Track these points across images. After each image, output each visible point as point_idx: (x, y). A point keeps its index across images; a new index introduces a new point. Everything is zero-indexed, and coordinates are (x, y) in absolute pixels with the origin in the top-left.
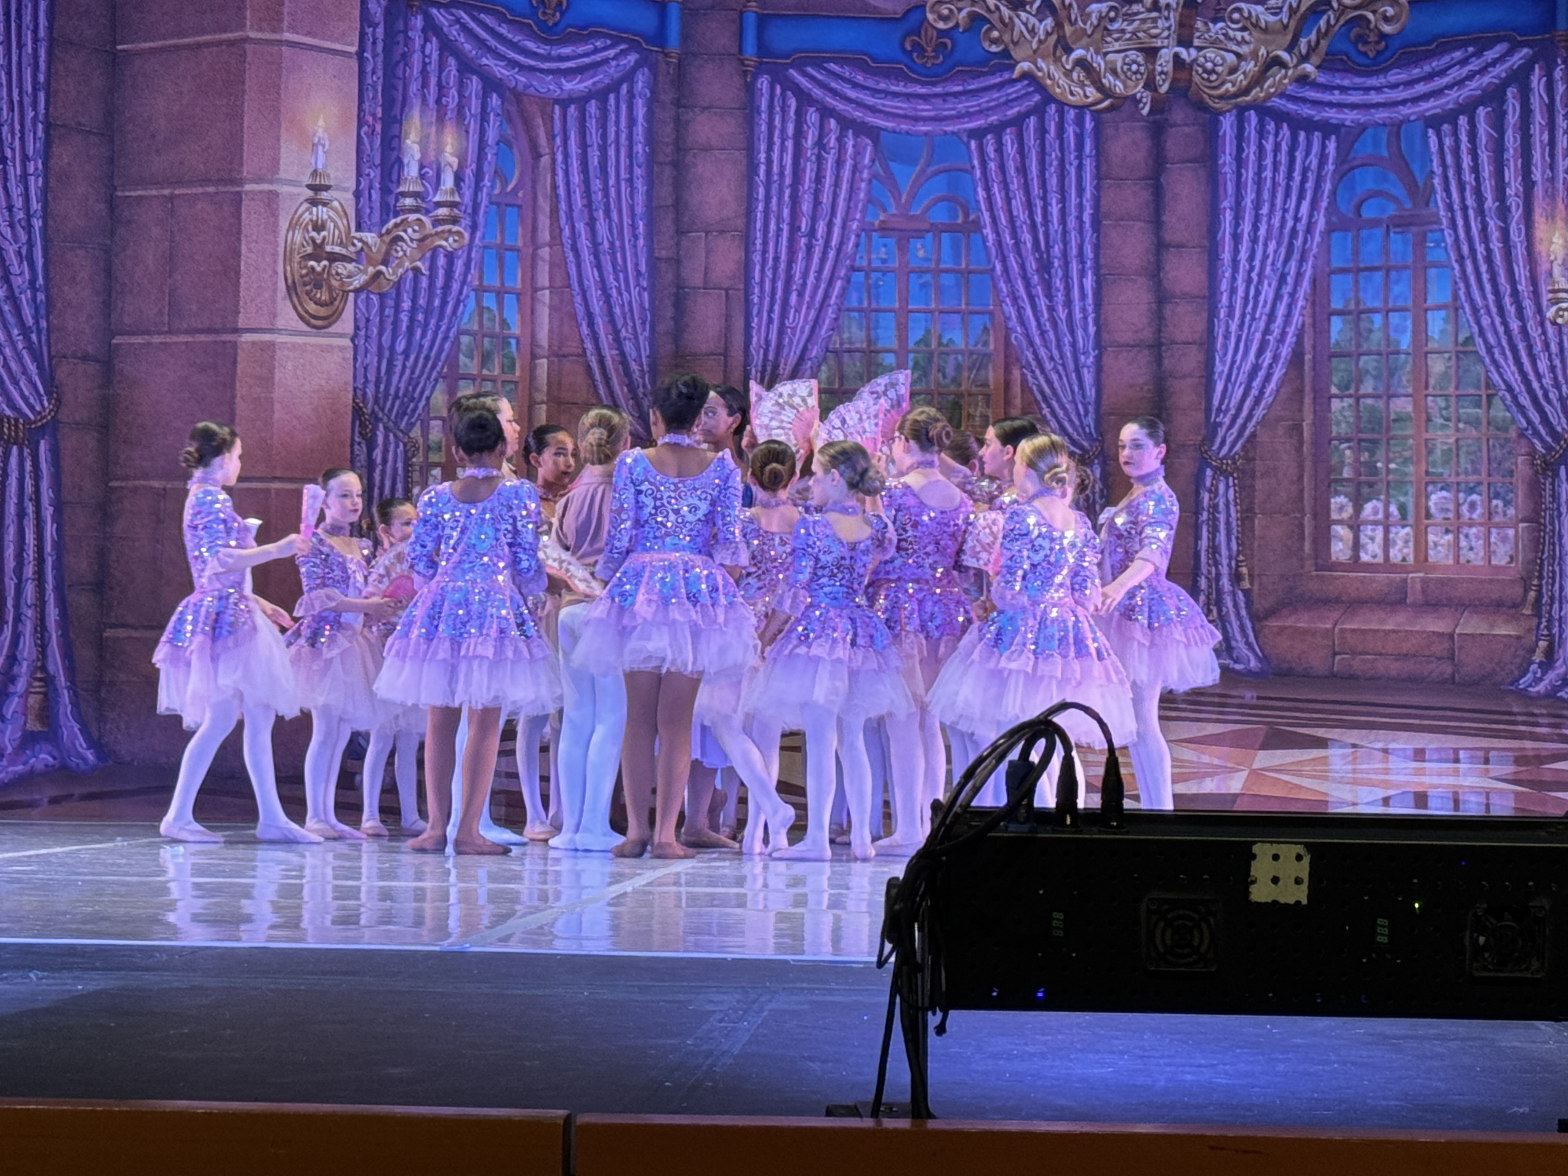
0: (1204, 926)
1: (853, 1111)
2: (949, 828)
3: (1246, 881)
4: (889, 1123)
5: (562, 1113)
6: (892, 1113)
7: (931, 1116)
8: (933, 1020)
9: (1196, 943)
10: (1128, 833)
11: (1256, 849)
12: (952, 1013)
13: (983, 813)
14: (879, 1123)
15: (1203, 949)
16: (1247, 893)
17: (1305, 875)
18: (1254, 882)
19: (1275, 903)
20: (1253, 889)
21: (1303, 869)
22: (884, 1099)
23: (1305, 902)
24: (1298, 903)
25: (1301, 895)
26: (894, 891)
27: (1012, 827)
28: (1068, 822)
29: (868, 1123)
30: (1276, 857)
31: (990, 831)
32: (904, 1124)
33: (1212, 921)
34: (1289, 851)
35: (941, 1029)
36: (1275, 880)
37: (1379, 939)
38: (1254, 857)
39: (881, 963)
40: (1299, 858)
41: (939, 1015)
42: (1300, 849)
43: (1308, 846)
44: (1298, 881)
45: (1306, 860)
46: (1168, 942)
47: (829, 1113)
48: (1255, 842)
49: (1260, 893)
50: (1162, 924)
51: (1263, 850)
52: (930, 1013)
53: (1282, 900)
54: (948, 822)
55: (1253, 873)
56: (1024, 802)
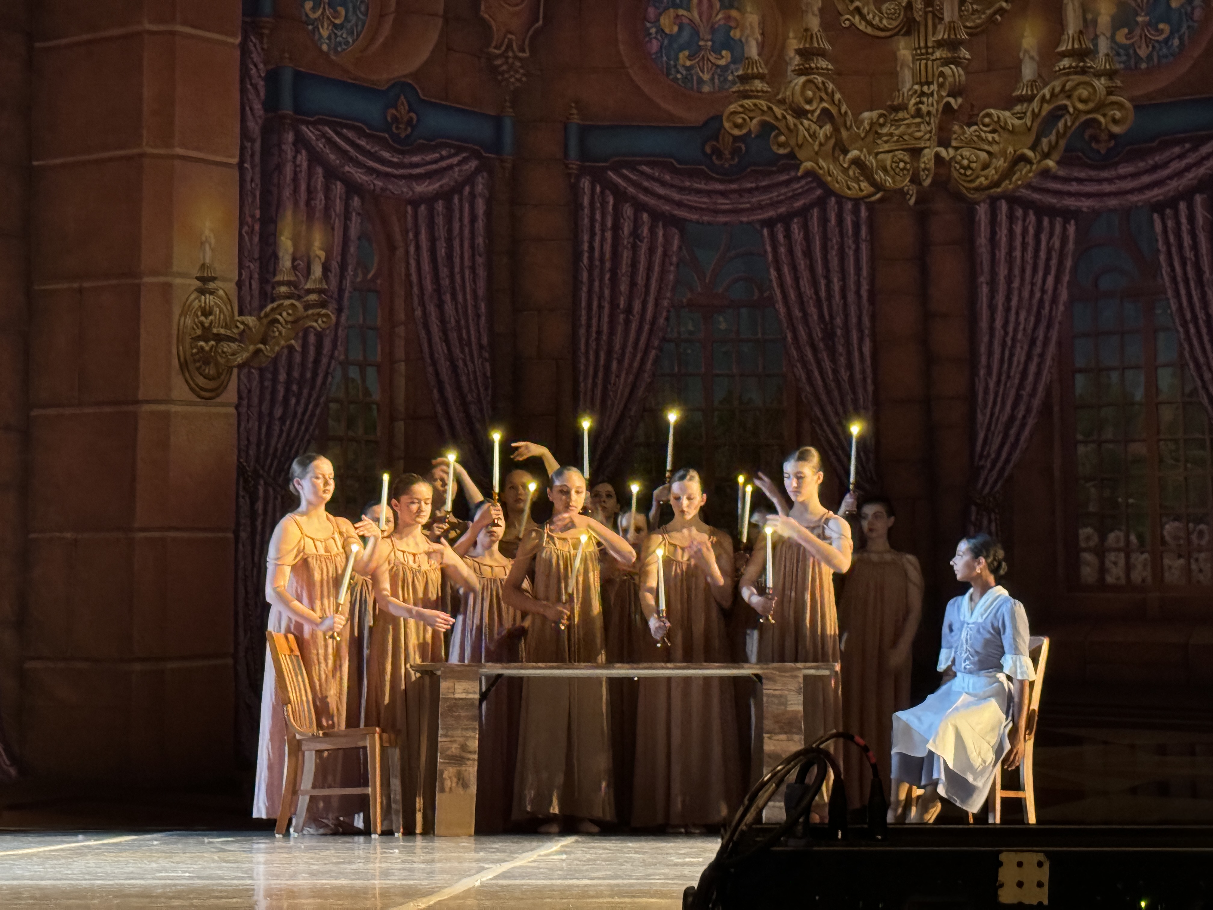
2: (737, 843)
3: (995, 885)
10: (891, 845)
11: (1003, 857)
16: (996, 896)
17: (1046, 880)
18: (1002, 886)
19: (1020, 904)
20: (1001, 892)
21: (1044, 875)
23: (1046, 902)
24: (1040, 904)
25: (1043, 897)
26: (690, 899)
27: (792, 841)
28: (840, 836)
30: (1020, 864)
31: (772, 846)
34: (1031, 858)
36: (1020, 884)
38: (1001, 864)
40: (1040, 864)
42: (1041, 857)
43: (1047, 854)
44: (1040, 885)
45: (1046, 866)
48: (1001, 852)
49: (1007, 896)
51: (1008, 858)
53: (1027, 902)
54: (735, 838)
55: (1000, 878)
56: (801, 820)
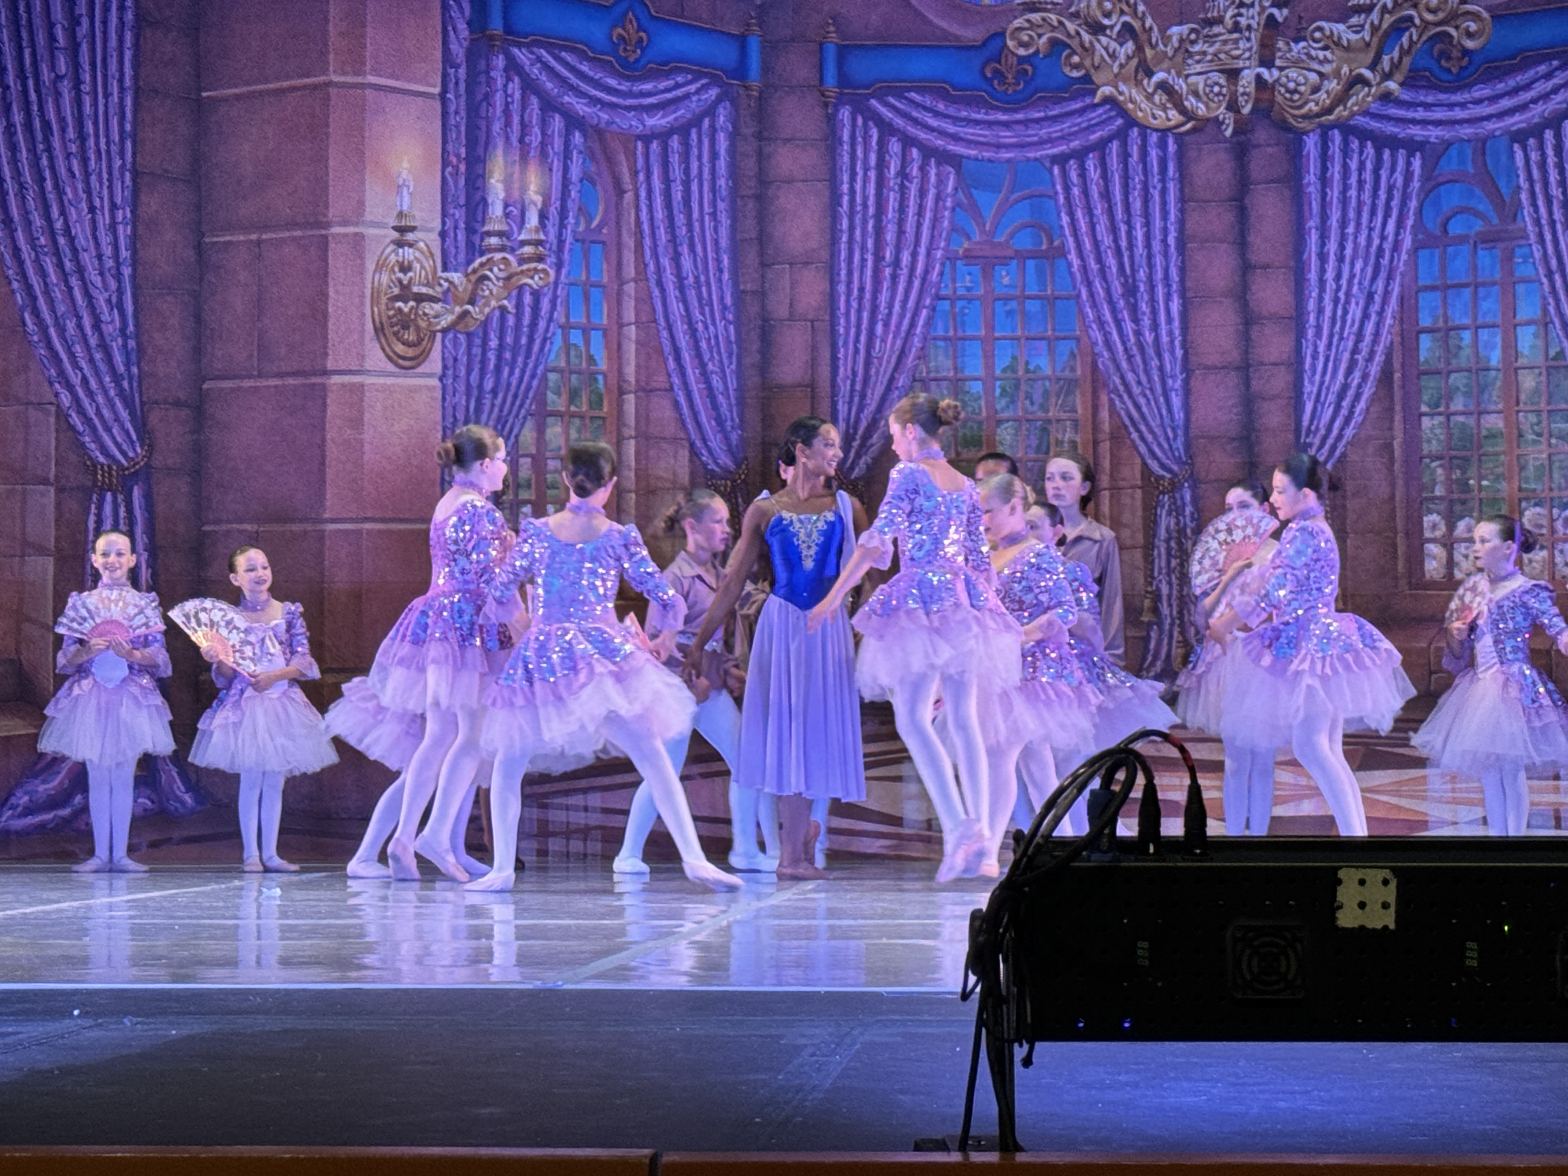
0: (1291, 953)
1: (941, 1146)
2: (1031, 859)
3: (1332, 907)
4: (977, 1157)
5: (647, 1152)
6: (979, 1148)
7: (1019, 1149)
8: (1020, 1052)
9: (1283, 969)
10: (1212, 860)
11: (1341, 874)
12: (1038, 1045)
13: (1064, 843)
14: (966, 1157)
15: (1290, 977)
16: (1334, 919)
17: (1392, 899)
18: (1340, 907)
19: (1362, 928)
20: (1340, 914)
21: (1390, 894)
22: (973, 1132)
23: (1392, 926)
24: (1386, 927)
25: (1388, 920)
26: (977, 923)
27: (1096, 856)
28: (1152, 850)
29: (955, 1157)
30: (1362, 882)
31: (1073, 861)
32: (992, 1157)
33: (1299, 946)
34: (1375, 876)
35: (1027, 1062)
36: (1362, 905)
37: (1468, 962)
38: (1339, 882)
39: (965, 996)
40: (1386, 882)
41: (1026, 1047)
42: (1387, 874)
43: (1394, 870)
44: (1385, 906)
45: (1393, 885)
46: (1255, 970)
47: (918, 1147)
48: (1341, 868)
49: (1347, 919)
50: (1248, 952)
51: (1349, 875)
52: (1016, 1045)
53: (1370, 926)
54: (1030, 852)
55: (1339, 898)
56: (1106, 831)
